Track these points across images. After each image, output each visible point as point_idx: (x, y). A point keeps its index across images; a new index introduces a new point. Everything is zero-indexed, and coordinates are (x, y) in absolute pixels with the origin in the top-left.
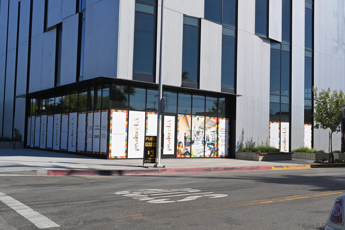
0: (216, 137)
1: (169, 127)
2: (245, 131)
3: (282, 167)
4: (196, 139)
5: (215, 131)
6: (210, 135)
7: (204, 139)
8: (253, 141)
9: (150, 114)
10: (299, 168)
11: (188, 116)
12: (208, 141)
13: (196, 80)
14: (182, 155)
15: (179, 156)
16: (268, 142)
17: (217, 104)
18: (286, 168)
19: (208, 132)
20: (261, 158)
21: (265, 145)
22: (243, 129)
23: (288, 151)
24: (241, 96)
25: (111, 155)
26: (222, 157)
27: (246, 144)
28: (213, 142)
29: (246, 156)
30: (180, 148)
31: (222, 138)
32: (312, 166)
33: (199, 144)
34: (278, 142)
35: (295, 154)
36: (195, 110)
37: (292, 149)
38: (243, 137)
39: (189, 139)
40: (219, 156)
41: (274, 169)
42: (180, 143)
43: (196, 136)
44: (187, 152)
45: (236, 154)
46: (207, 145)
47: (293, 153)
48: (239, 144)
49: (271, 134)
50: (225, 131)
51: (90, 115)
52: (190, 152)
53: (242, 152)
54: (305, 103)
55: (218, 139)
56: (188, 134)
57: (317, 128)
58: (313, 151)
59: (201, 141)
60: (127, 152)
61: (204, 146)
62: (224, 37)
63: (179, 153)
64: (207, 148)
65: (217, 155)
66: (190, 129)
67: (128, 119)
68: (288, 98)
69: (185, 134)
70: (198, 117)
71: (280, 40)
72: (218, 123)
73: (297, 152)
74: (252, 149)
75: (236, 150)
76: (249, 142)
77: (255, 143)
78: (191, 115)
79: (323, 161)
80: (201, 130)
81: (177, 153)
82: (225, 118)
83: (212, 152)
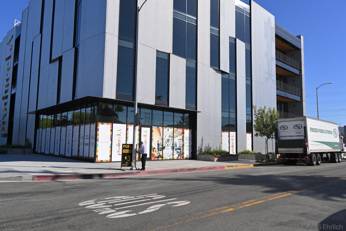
0: (182, 143)
1: (145, 136)
2: (203, 139)
3: (232, 166)
4: (166, 145)
5: (181, 139)
6: (177, 142)
7: (172, 145)
8: (210, 146)
9: (130, 126)
10: (245, 167)
11: (160, 128)
12: (176, 146)
13: (166, 100)
14: (155, 158)
15: (153, 159)
16: (221, 147)
17: (183, 119)
18: (235, 168)
19: (176, 140)
20: (216, 159)
21: (218, 149)
22: (202, 137)
23: (235, 154)
24: (200, 112)
25: (97, 159)
26: (186, 159)
27: (205, 148)
28: (179, 147)
29: (204, 157)
30: (154, 153)
31: (186, 144)
32: (255, 165)
33: (169, 149)
34: (228, 147)
35: (240, 155)
36: (166, 123)
37: (238, 152)
38: (202, 144)
39: (161, 146)
40: (185, 158)
41: (226, 168)
42: (154, 148)
43: (166, 143)
44: (160, 155)
45: (197, 157)
46: (175, 150)
47: (239, 155)
48: (200, 149)
49: (222, 141)
50: (189, 139)
51: (82, 127)
52: (162, 156)
53: (202, 155)
54: (246, 118)
55: (183, 145)
56: (160, 142)
57: (257, 136)
58: (253, 152)
59: (171, 147)
60: (111, 156)
61: (173, 150)
62: (188, 69)
63: (153, 156)
64: (175, 152)
65: (183, 157)
66: (162, 138)
67: (112, 131)
68: (235, 114)
69: (158, 141)
70: (168, 128)
71: (228, 72)
72: (183, 133)
73: (242, 153)
74: (209, 152)
75: (197, 153)
76: (207, 147)
77: (211, 148)
78: (163, 126)
79: (262, 160)
80: (171, 138)
81: (152, 156)
82: (189, 129)
83: (179, 155)
